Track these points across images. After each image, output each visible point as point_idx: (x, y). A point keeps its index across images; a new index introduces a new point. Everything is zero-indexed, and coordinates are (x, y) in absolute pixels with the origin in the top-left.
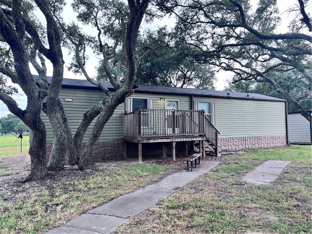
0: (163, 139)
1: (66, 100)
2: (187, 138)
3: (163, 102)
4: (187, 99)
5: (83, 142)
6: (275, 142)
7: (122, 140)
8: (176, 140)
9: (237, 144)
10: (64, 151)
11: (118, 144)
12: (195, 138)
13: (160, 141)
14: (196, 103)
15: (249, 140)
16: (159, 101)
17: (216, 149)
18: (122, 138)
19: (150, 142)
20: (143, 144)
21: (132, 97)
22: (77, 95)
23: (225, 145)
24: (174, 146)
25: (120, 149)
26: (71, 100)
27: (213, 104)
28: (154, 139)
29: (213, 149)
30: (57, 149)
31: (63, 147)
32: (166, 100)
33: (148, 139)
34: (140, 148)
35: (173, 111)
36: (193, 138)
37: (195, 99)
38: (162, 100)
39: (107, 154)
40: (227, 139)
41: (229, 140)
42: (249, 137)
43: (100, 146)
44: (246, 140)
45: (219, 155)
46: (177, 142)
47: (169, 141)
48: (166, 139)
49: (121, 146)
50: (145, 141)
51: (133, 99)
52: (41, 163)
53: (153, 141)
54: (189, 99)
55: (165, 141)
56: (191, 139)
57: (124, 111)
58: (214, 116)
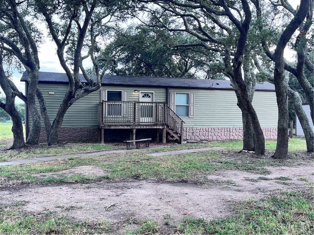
0: (123, 126)
1: (50, 93)
2: (147, 126)
3: (138, 93)
4: (163, 91)
5: (62, 127)
6: (269, 135)
7: (97, 126)
8: (137, 128)
9: (219, 134)
10: (38, 131)
11: (93, 129)
12: (155, 126)
13: (120, 127)
14: (173, 94)
15: (234, 131)
16: (134, 93)
17: (180, 137)
18: (97, 125)
19: (111, 128)
20: (105, 129)
21: (107, 90)
22: (59, 89)
23: (204, 135)
24: (134, 132)
25: (95, 134)
26: (54, 93)
27: (192, 95)
28: (115, 126)
29: (178, 137)
30: (33, 130)
31: (38, 129)
32: (140, 92)
33: (110, 126)
34: (103, 132)
35: (134, 102)
36: (153, 126)
37: (171, 91)
38: (136, 92)
39: (83, 137)
40: (207, 129)
41: (210, 131)
42: (234, 129)
43: (77, 131)
44: (231, 131)
45: (183, 142)
46: (137, 129)
47: (129, 128)
48: (126, 126)
49: (96, 131)
50: (106, 128)
51: (108, 91)
52: (20, 138)
53: (114, 127)
54: (164, 90)
55: (126, 128)
56: (152, 127)
57: (99, 101)
58: (192, 107)
